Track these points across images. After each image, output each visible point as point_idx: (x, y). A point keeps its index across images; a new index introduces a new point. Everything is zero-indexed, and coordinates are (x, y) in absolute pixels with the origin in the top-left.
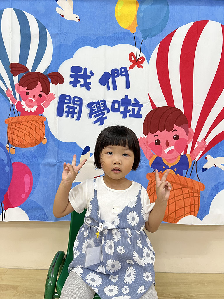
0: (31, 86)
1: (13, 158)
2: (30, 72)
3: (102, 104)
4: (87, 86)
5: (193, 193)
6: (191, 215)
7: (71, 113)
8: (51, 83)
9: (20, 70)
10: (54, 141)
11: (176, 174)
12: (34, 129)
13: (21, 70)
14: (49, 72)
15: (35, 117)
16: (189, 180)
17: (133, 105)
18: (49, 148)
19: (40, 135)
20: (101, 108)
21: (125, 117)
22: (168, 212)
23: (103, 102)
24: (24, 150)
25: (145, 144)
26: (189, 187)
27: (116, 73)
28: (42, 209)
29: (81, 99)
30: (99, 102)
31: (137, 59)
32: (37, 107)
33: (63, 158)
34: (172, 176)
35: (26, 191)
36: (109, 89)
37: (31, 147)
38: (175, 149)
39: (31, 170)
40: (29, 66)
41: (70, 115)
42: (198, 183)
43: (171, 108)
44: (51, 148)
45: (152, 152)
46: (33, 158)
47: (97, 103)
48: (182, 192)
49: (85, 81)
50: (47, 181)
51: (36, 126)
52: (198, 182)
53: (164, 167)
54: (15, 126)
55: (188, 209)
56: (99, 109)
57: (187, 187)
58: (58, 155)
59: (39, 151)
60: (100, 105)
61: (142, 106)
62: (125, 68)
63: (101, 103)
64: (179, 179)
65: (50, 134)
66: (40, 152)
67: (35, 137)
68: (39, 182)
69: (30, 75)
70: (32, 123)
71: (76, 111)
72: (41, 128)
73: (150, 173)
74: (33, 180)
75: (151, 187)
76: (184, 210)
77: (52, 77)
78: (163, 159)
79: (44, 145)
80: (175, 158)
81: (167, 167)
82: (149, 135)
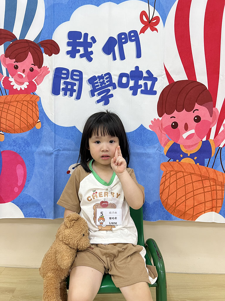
1: (2, 146)
2: (18, 39)
3: (106, 79)
4: (88, 56)
5: (216, 186)
6: (212, 211)
7: (69, 91)
8: (44, 54)
9: (5, 38)
10: (50, 125)
11: (196, 164)
12: (26, 111)
13: (7, 38)
14: (41, 40)
15: (26, 96)
16: (211, 170)
17: (145, 78)
18: (44, 133)
19: (33, 119)
20: (106, 83)
21: (135, 94)
22: (185, 208)
23: (108, 76)
24: (14, 136)
25: (159, 128)
26: (211, 179)
27: (123, 39)
28: (38, 205)
29: (81, 73)
30: (103, 76)
31: (150, 19)
32: (28, 84)
33: (62, 146)
34: (191, 165)
35: (19, 184)
36: (115, 58)
37: (22, 133)
38: (195, 134)
39: (24, 159)
40: (17, 32)
41: (68, 93)
42: (223, 174)
43: (192, 82)
44: (47, 133)
45: (167, 137)
46: (26, 146)
47: (101, 77)
48: (203, 184)
49: (86, 50)
50: (42, 172)
51: (28, 107)
52: (222, 173)
53: (181, 156)
54: (3, 108)
55: (209, 205)
56: (103, 85)
57: (208, 178)
58: (54, 142)
59: (33, 137)
60: (105, 79)
61: (156, 79)
62: (135, 32)
63: (105, 77)
64: (199, 169)
66: (34, 138)
67: (27, 121)
68: (34, 173)
69: (18, 43)
70: (23, 104)
71: (76, 88)
72: (34, 110)
73: (164, 163)
74: (27, 171)
75: (165, 179)
76: (204, 206)
77: (44, 46)
78: (180, 145)
79: (38, 129)
80: (195, 145)
81: (185, 156)
82: (164, 117)
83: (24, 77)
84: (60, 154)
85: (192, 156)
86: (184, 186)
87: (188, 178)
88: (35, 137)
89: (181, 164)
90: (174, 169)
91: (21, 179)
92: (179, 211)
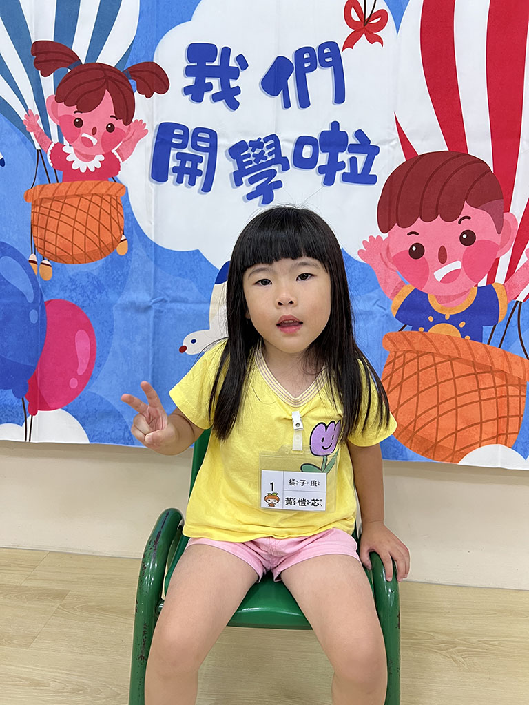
0: (87, 103)
1: (47, 290)
2: (83, 63)
3: (268, 147)
4: (229, 97)
5: (507, 388)
6: (497, 443)
7: (187, 173)
8: (136, 94)
9: (57, 60)
10: (146, 247)
11: (463, 337)
12: (97, 217)
13: (61, 61)
15: (97, 184)
16: (496, 352)
17: (353, 149)
18: (135, 264)
19: (111, 232)
20: (266, 157)
21: (329, 181)
22: (437, 435)
23: (272, 142)
24: (72, 269)
25: (382, 257)
26: (497, 372)
27: (307, 60)
28: (119, 416)
29: (213, 135)
30: (262, 141)
31: (367, 16)
32: (102, 158)
33: (169, 292)
34: (453, 341)
35: (80, 372)
36: (287, 104)
37: (90, 264)
38: (463, 271)
39: (91, 320)
40: (80, 47)
41: (185, 178)
42: (522, 360)
43: (458, 156)
44: (138, 264)
45: (400, 277)
46: (96, 291)
47: (257, 144)
48: (478, 383)
49: (225, 84)
50: (129, 347)
51: (101, 208)
52: (522, 358)
53: (431, 319)
54: (50, 209)
55: (490, 429)
56: (262, 161)
57: (490, 370)
58: (155, 283)
59: (110, 273)
60: (264, 149)
61: (376, 150)
62: (333, 45)
63: (265, 145)
64: (470, 349)
65: (136, 228)
66: (112, 274)
67: (99, 238)
68: (111, 350)
69: (83, 71)
70: (90, 201)
71: (202, 167)
72: (114, 214)
73: (392, 333)
74: (97, 345)
75: (393, 368)
76: (479, 431)
77: (138, 77)
78: (429, 295)
79: (122, 256)
80: (462, 294)
81: (440, 319)
82: (395, 231)
83: (94, 144)
84: (165, 311)
85: (454, 320)
86: (434, 386)
87: (444, 368)
88: (115, 272)
89: (430, 336)
90: (413, 348)
91: (84, 361)
92: (424, 440)
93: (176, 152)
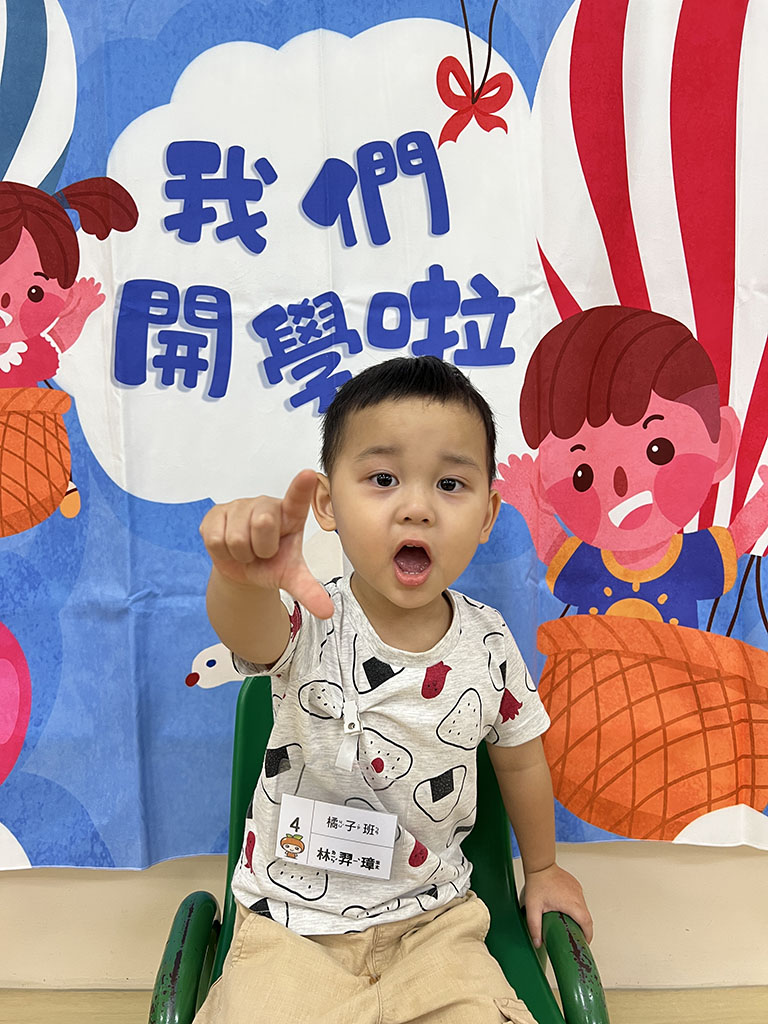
3: (323, 314)
4: (248, 232)
5: (749, 707)
6: (737, 803)
7: (180, 366)
8: (81, 234)
10: (113, 502)
11: (666, 620)
15: (17, 394)
17: (470, 308)
18: (94, 532)
20: (320, 333)
22: (634, 794)
23: (328, 305)
25: (533, 491)
26: (727, 678)
27: (379, 164)
29: (223, 298)
30: (311, 304)
31: (476, 88)
32: (24, 348)
33: (161, 579)
34: (649, 628)
35: (3, 738)
36: (350, 240)
37: (10, 537)
39: (20, 638)
41: (176, 376)
43: (635, 314)
44: (102, 534)
45: (560, 524)
46: (26, 586)
47: (302, 310)
48: (698, 701)
49: (238, 210)
50: (93, 683)
51: (27, 437)
53: (608, 592)
55: (724, 779)
56: (313, 339)
57: (718, 677)
58: (133, 565)
59: (51, 551)
60: (316, 317)
61: (509, 305)
62: (422, 138)
65: (93, 470)
66: (54, 554)
67: (26, 489)
68: (59, 691)
71: (205, 354)
72: (53, 445)
73: (549, 623)
74: (32, 684)
75: (552, 684)
76: (706, 785)
77: (83, 205)
78: (602, 551)
79: (71, 519)
80: (657, 547)
82: (548, 446)
83: (7, 325)
84: (155, 612)
85: (648, 592)
86: (624, 709)
87: (638, 676)
88: (59, 548)
89: (609, 622)
90: (582, 643)
91: (9, 717)
92: (610, 806)
93: (158, 331)
